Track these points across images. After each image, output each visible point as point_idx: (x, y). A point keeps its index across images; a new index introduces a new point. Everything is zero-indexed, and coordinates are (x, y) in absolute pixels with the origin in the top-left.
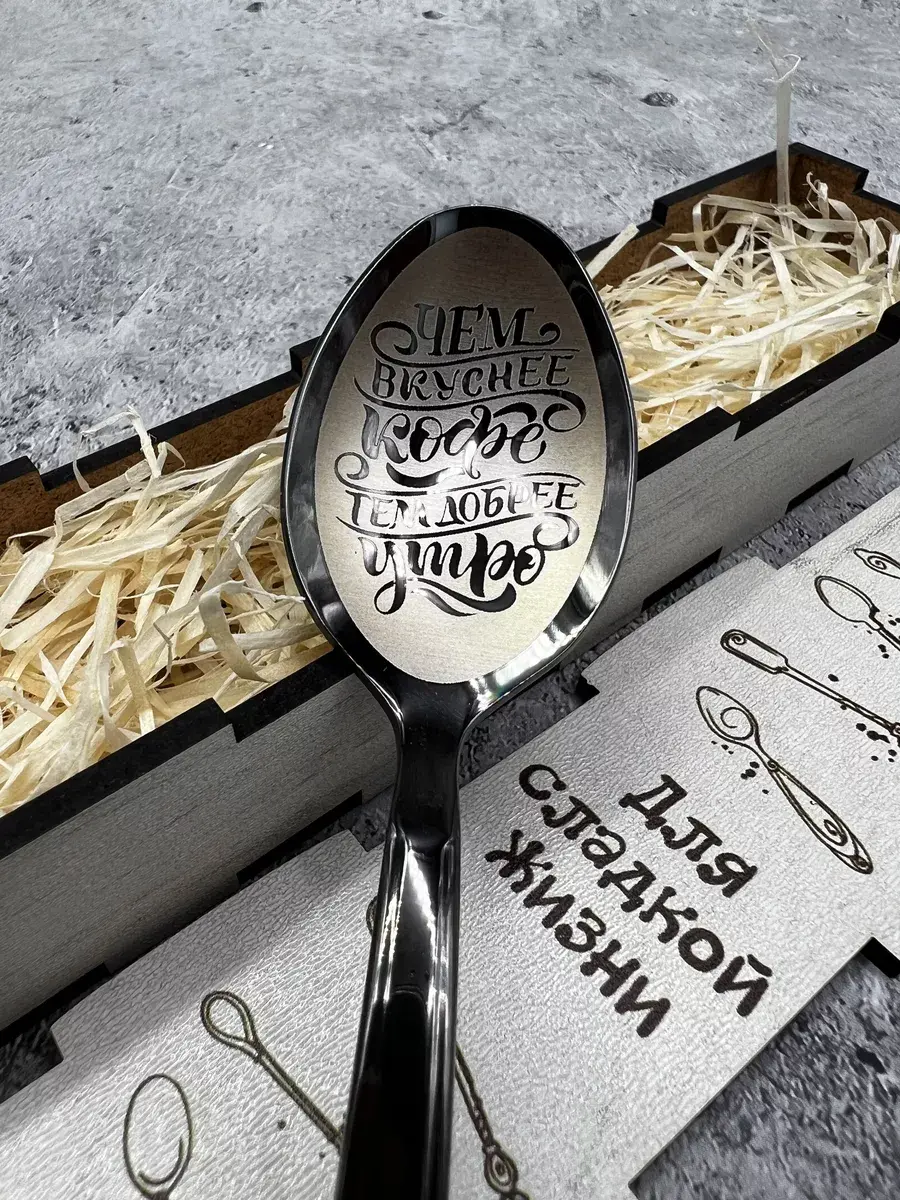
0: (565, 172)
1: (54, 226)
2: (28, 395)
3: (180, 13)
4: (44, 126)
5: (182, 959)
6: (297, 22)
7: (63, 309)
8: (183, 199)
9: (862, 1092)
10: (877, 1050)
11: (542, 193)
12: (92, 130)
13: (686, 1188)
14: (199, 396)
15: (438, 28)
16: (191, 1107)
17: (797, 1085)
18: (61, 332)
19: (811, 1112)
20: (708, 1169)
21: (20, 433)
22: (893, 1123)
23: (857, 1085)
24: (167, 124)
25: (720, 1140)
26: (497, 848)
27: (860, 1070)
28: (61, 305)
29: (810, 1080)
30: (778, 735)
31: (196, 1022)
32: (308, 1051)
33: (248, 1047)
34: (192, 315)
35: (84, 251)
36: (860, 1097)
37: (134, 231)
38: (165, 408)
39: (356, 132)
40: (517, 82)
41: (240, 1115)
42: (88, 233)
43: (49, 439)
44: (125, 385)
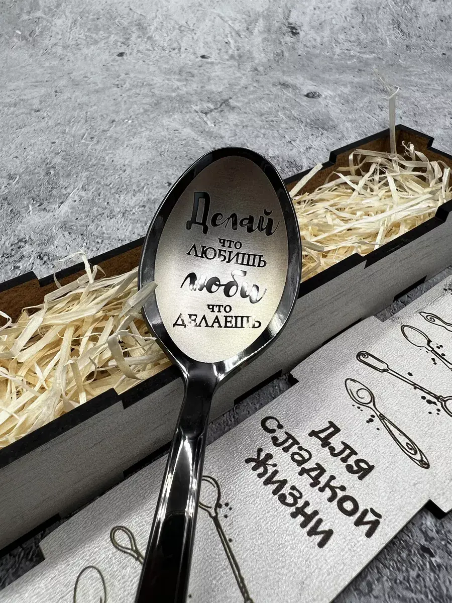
0: (269, 131)
1: (29, 161)
2: (18, 243)
3: (85, 58)
4: (22, 113)
5: (101, 510)
6: (141, 62)
7: (34, 201)
8: (89, 147)
9: (424, 567)
10: (430, 547)
11: (259, 141)
12: (45, 115)
14: (100, 241)
15: (208, 63)
16: (106, 581)
17: (393, 564)
18: (33, 212)
19: (400, 577)
21: (15, 261)
22: (439, 581)
23: (422, 563)
24: (81, 112)
25: (358, 592)
26: (250, 457)
27: (423, 556)
28: (33, 199)
29: (399, 562)
30: (384, 401)
31: (108, 541)
33: (132, 553)
34: (95, 202)
35: (43, 173)
36: (423, 569)
37: (67, 163)
38: (84, 247)
39: (171, 113)
40: (246, 88)
41: (129, 586)
42: (45, 164)
43: (29, 264)
44: (64, 236)
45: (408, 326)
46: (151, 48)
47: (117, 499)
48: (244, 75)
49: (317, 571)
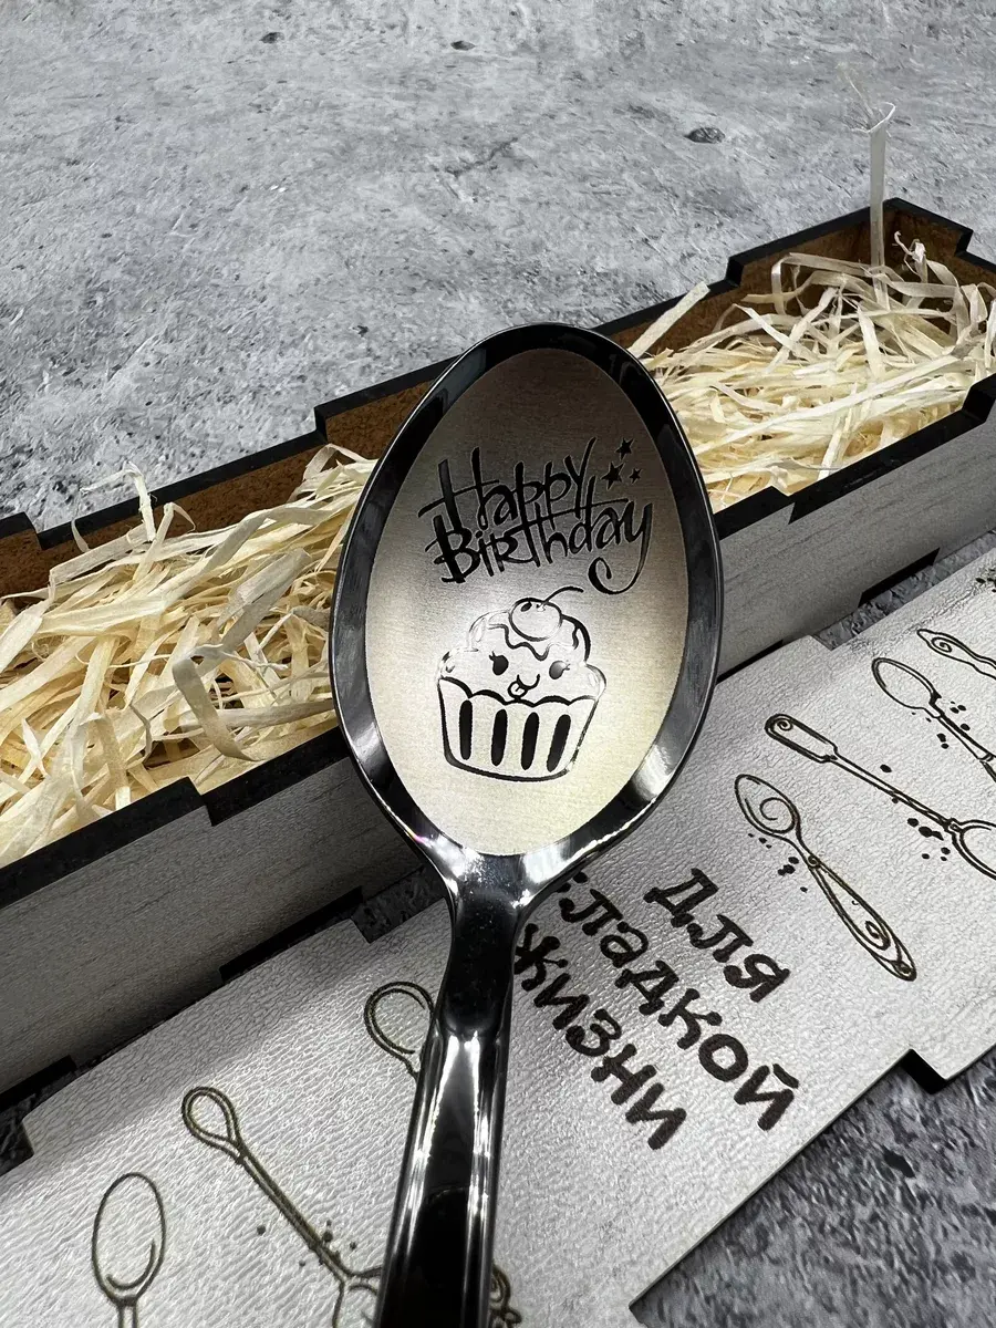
0: (600, 214)
1: (48, 277)
2: (13, 454)
3: (190, 43)
4: (40, 167)
5: (165, 1052)
6: (316, 54)
7: (54, 363)
8: (187, 246)
9: (888, 1198)
10: (907, 1154)
11: (574, 237)
12: (91, 172)
13: (696, 1299)
14: (197, 452)
15: (467, 59)
16: (166, 1208)
17: (819, 1190)
18: (52, 387)
19: (833, 1219)
20: (721, 1279)
21: (5, 497)
22: (921, 1231)
23: (883, 1189)
24: (172, 165)
25: (735, 1249)
27: (888, 1175)
28: (52, 359)
29: (833, 1185)
30: (821, 829)
31: (176, 1119)
32: (293, 1154)
33: (230, 1147)
34: (192, 367)
35: (78, 302)
36: (886, 1203)
37: (134, 279)
38: (159, 465)
39: (377, 173)
40: (552, 117)
41: (217, 1218)
42: (84, 281)
43: (35, 501)
44: (118, 442)
45: (888, 661)
46: (340, 24)
47: (201, 1027)
48: (549, 87)
49: (642, 1200)
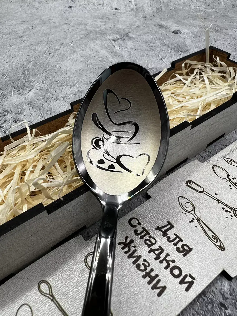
0: (150, 52)
1: (14, 66)
2: (4, 112)
3: (51, 8)
4: (13, 38)
5: (34, 271)
6: (81, 11)
7: (15, 89)
8: (48, 59)
9: (221, 315)
10: (226, 303)
11: (143, 58)
12: (25, 39)
14: (49, 113)
15: (118, 13)
16: (33, 313)
17: (203, 312)
18: (14, 95)
21: (1, 123)
23: (220, 313)
24: (45, 38)
26: (121, 241)
27: (221, 309)
28: (14, 87)
29: (206, 311)
30: (200, 210)
31: (36, 289)
32: (66, 298)
33: (50, 296)
34: (48, 91)
35: (21, 73)
37: (35, 68)
38: (40, 116)
39: (95, 40)
40: (139, 27)
42: (23, 68)
43: (9, 125)
44: (30, 110)
46: (87, 4)
47: (43, 264)
48: (139, 20)
